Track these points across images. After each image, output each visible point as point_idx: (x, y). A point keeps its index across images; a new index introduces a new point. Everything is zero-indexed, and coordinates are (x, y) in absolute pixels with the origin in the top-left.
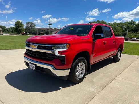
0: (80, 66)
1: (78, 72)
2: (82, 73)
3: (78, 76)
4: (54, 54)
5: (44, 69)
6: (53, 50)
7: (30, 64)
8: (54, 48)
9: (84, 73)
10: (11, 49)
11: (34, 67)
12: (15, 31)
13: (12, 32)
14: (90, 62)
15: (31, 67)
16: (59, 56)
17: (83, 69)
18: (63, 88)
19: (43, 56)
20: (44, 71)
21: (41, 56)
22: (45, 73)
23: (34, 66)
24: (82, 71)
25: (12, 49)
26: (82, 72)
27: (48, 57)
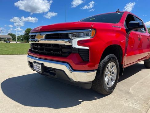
0: (109, 68)
1: (107, 77)
2: (111, 79)
3: (106, 84)
4: (71, 45)
5: (55, 71)
6: (69, 38)
7: (34, 64)
8: (70, 36)
9: (114, 79)
10: (17, 54)
11: (40, 68)
12: (24, 39)
13: (22, 40)
14: (123, 64)
15: (36, 68)
16: (79, 49)
17: (113, 73)
18: (84, 102)
19: (53, 50)
20: (55, 74)
21: (50, 50)
22: (56, 76)
23: (40, 66)
24: (113, 76)
25: (19, 54)
26: (113, 78)
27: (61, 50)
